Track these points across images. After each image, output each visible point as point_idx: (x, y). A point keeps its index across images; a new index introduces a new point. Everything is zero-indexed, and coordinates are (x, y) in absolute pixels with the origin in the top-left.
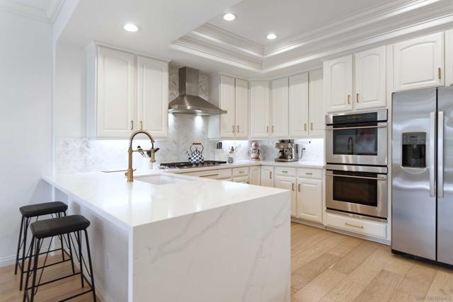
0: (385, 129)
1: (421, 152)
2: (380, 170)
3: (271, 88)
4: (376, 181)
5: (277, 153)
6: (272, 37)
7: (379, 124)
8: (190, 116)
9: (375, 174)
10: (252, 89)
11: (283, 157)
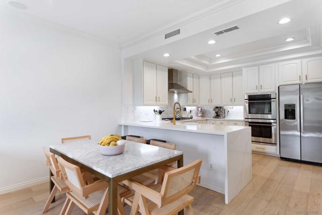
0: (275, 102)
1: (293, 113)
2: (272, 121)
3: (210, 79)
4: (271, 126)
5: (214, 114)
6: (218, 56)
7: (272, 100)
8: (172, 94)
9: (271, 123)
10: (200, 79)
11: (218, 116)
